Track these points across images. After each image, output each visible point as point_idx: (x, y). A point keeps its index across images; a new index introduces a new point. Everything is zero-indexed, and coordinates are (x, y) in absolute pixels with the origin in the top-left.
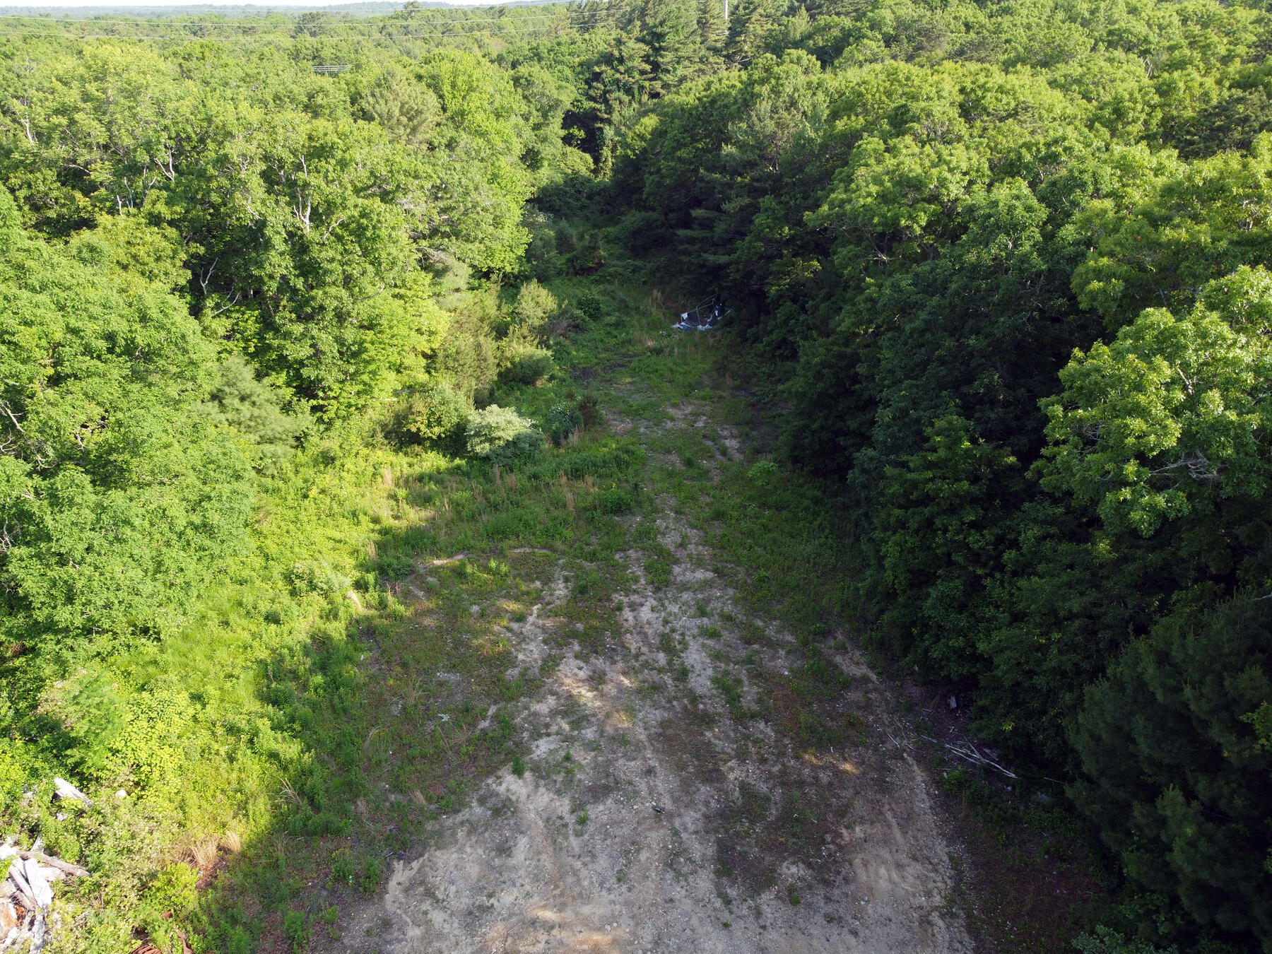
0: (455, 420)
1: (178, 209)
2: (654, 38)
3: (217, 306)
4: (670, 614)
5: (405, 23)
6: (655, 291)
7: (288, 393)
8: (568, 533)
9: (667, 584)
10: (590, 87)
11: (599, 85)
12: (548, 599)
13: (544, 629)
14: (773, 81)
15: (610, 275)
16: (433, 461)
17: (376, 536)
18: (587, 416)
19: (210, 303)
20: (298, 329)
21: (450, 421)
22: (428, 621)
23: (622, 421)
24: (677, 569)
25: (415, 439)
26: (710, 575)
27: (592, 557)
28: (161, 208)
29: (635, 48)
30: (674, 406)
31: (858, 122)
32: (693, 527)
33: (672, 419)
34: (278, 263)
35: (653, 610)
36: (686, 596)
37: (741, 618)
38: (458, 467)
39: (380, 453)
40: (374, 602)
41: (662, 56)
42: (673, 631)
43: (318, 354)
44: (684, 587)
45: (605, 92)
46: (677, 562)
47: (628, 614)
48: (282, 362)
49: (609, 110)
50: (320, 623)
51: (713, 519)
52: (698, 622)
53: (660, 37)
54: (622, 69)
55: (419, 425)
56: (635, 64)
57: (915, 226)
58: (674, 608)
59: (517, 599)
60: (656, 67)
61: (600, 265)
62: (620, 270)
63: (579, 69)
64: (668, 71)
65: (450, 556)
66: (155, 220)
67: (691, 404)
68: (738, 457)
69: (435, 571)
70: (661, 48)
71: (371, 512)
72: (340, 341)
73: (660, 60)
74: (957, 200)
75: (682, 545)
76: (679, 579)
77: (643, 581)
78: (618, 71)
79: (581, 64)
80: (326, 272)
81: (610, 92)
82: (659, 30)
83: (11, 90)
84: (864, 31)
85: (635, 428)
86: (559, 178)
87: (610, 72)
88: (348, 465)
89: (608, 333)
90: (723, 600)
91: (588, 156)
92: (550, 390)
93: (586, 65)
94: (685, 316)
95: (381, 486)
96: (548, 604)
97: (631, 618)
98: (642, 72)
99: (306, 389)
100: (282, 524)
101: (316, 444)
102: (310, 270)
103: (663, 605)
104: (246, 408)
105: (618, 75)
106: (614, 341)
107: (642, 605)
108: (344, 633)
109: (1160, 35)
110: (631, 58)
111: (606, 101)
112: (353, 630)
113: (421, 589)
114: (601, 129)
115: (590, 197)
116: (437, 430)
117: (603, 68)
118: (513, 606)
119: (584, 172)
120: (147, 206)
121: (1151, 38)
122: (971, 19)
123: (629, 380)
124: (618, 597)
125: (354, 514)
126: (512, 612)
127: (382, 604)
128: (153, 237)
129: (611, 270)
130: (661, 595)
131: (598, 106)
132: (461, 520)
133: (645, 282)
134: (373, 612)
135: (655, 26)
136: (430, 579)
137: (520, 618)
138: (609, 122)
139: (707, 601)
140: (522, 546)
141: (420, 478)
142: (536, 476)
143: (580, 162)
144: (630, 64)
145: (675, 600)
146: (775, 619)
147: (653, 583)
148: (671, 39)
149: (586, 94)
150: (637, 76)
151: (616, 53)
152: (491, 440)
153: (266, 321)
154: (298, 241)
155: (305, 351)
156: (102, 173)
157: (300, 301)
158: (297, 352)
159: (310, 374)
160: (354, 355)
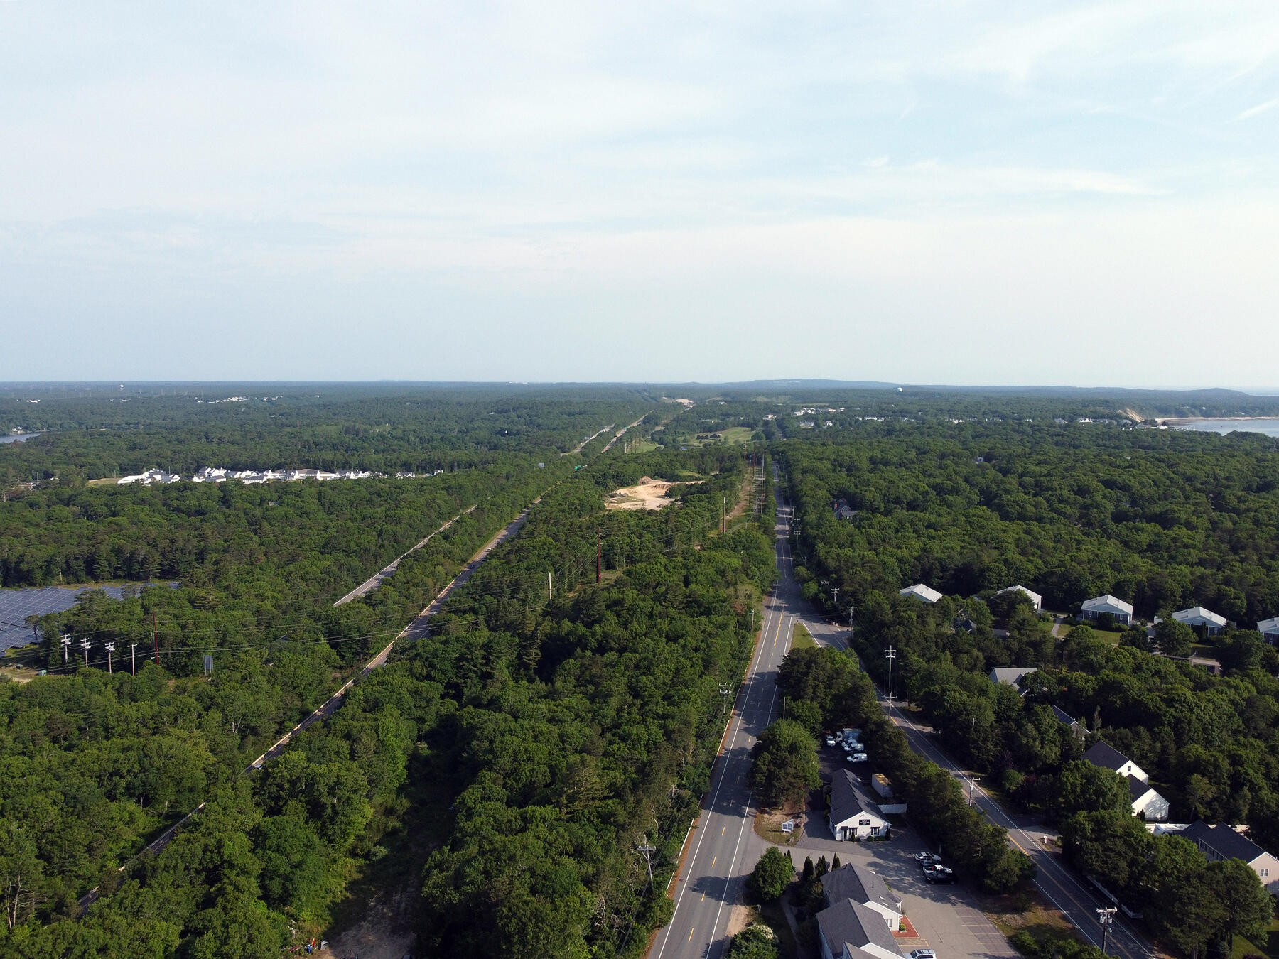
3: (312, 821)
7: (326, 843)
11: (462, 671)
12: (379, 894)
16: (361, 861)
20: (331, 827)
21: (367, 850)
25: (358, 855)
28: (302, 799)
34: (329, 811)
38: (368, 863)
39: (348, 859)
43: (335, 833)
48: (325, 835)
54: (472, 663)
55: (358, 851)
56: (479, 661)
60: (489, 661)
66: (301, 801)
71: (345, 875)
72: (340, 829)
80: (339, 813)
87: (467, 664)
88: (340, 862)
95: (348, 868)
99: (331, 841)
101: (333, 856)
102: (336, 813)
116: (363, 853)
117: (464, 663)
125: (341, 876)
128: (300, 806)
141: (357, 866)
152: (376, 856)
153: (323, 825)
154: (333, 806)
155: (332, 832)
156: (287, 786)
157: (332, 820)
158: (330, 832)
159: (332, 838)
160: (344, 832)
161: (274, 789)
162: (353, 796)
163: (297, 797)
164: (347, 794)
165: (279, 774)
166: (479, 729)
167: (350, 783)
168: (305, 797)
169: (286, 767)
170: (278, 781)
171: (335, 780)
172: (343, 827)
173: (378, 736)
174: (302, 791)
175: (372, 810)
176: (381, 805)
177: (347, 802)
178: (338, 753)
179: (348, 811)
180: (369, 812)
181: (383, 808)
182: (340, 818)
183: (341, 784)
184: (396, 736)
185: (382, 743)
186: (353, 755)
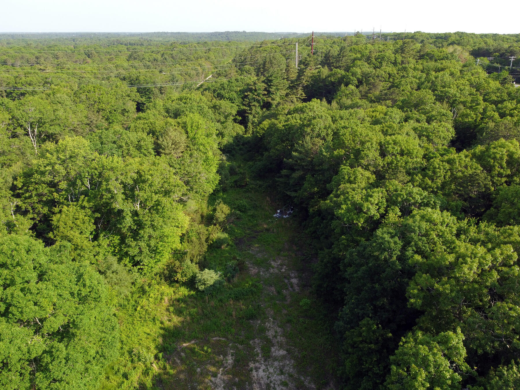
0: (191, 274)
1: (91, 204)
2: (268, 82)
3: (104, 236)
4: (270, 373)
5: (171, 53)
6: (268, 197)
7: (129, 266)
8: (233, 330)
9: (269, 357)
10: (244, 100)
11: (247, 100)
12: (225, 365)
13: (224, 381)
14: (312, 126)
15: (251, 189)
16: (184, 291)
17: (162, 332)
18: (241, 268)
19: (102, 235)
20: (134, 244)
21: (189, 275)
22: (182, 376)
23: (254, 268)
24: (273, 349)
25: (177, 281)
26: (285, 352)
27: (242, 343)
28: (85, 204)
29: (261, 86)
30: (274, 260)
31: (342, 152)
32: (279, 327)
33: (273, 268)
34: (128, 221)
35: (264, 371)
36: (276, 363)
37: (296, 376)
38: (192, 295)
39: (163, 287)
40: (162, 367)
41: (271, 88)
42: (271, 382)
43: (141, 252)
44: (275, 359)
45: (249, 102)
46: (273, 345)
47: (254, 373)
48: (127, 255)
49: (251, 110)
50: (142, 377)
51: (287, 323)
52: (280, 377)
53: (271, 81)
54: (256, 94)
55: (178, 276)
56: (261, 92)
57: (359, 224)
58: (271, 370)
59: (214, 365)
60: (269, 92)
61: (247, 184)
62: (254, 186)
63: (239, 93)
64: (274, 94)
65: (189, 342)
66: (83, 208)
67: (280, 259)
68: (297, 288)
69: (183, 350)
70: (271, 85)
71: (160, 319)
72: (149, 246)
73: (271, 89)
74: (374, 215)
75: (275, 337)
76: (274, 354)
77: (260, 356)
78: (254, 94)
79: (240, 91)
80: (145, 224)
81: (251, 102)
82: (270, 78)
83: (24, 119)
84: (349, 76)
85: (259, 272)
86: (231, 140)
87: (251, 94)
88: (152, 295)
89: (249, 220)
90: (289, 366)
91: (242, 127)
92: (227, 251)
93: (242, 91)
94: (279, 211)
95: (164, 304)
96: (226, 367)
97: (255, 375)
98: (264, 95)
99: (136, 264)
100: (128, 325)
102: (140, 225)
103: (267, 368)
104: (114, 276)
105: (254, 96)
106: (251, 224)
107: (260, 368)
108: (151, 384)
109: (461, 94)
110: (259, 89)
111: (249, 106)
112: (154, 382)
113: (179, 359)
114: (248, 116)
115: (243, 145)
116: (184, 278)
117: (249, 93)
118: (213, 369)
119: (241, 133)
120: (80, 202)
121: (457, 95)
122: (391, 72)
123: (257, 245)
124: (252, 365)
125: (154, 319)
126: (212, 372)
127: (165, 368)
128: (81, 215)
129: (251, 186)
130: (267, 363)
131: (247, 108)
132: (193, 322)
133: (264, 192)
134: (161, 371)
135: (269, 77)
136: (182, 354)
137: (215, 375)
138: (251, 114)
139: (284, 366)
140: (216, 337)
141: (178, 300)
142: (221, 301)
143: (240, 129)
144: (259, 92)
145: (272, 365)
146: (308, 376)
147: (264, 357)
148: (275, 82)
149: (242, 103)
150: (262, 96)
151: (254, 88)
152: (205, 284)
153: (123, 240)
154: (135, 214)
155: (137, 251)
156: (63, 185)
157: (135, 235)
158: (133, 251)
159: (137, 259)
160: (154, 251)
161: (44, 189)
162: (164, 200)
163: (77, 201)
164: (155, 197)
165: (49, 168)
166: (308, 126)
167: (157, 181)
168: (89, 201)
169: (58, 158)
170: (48, 178)
171: (135, 176)
172: (153, 243)
173: (187, 132)
174: (85, 193)
175: (188, 218)
176: (196, 211)
177: (156, 208)
178: (139, 148)
179: (158, 221)
180: (185, 220)
181: (199, 216)
182: (147, 231)
183: (144, 182)
184: (207, 136)
185: (193, 140)
186: (158, 150)
